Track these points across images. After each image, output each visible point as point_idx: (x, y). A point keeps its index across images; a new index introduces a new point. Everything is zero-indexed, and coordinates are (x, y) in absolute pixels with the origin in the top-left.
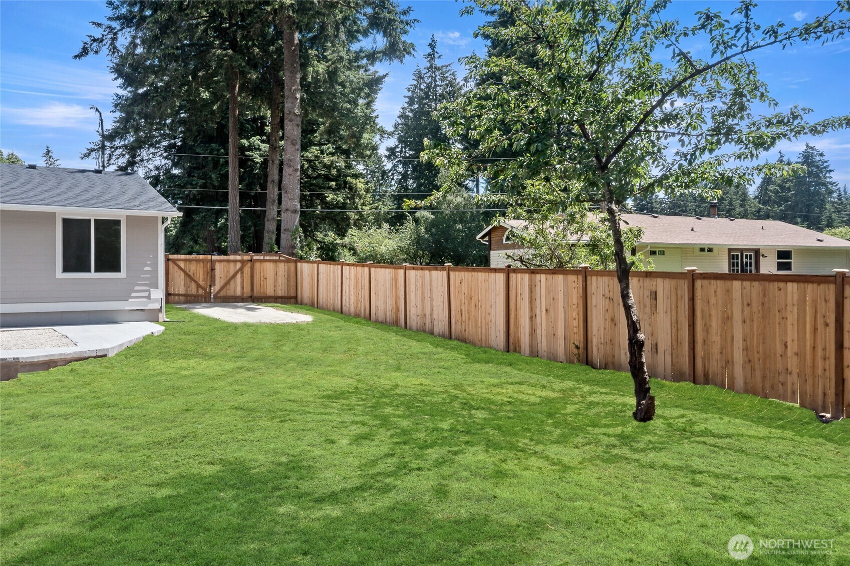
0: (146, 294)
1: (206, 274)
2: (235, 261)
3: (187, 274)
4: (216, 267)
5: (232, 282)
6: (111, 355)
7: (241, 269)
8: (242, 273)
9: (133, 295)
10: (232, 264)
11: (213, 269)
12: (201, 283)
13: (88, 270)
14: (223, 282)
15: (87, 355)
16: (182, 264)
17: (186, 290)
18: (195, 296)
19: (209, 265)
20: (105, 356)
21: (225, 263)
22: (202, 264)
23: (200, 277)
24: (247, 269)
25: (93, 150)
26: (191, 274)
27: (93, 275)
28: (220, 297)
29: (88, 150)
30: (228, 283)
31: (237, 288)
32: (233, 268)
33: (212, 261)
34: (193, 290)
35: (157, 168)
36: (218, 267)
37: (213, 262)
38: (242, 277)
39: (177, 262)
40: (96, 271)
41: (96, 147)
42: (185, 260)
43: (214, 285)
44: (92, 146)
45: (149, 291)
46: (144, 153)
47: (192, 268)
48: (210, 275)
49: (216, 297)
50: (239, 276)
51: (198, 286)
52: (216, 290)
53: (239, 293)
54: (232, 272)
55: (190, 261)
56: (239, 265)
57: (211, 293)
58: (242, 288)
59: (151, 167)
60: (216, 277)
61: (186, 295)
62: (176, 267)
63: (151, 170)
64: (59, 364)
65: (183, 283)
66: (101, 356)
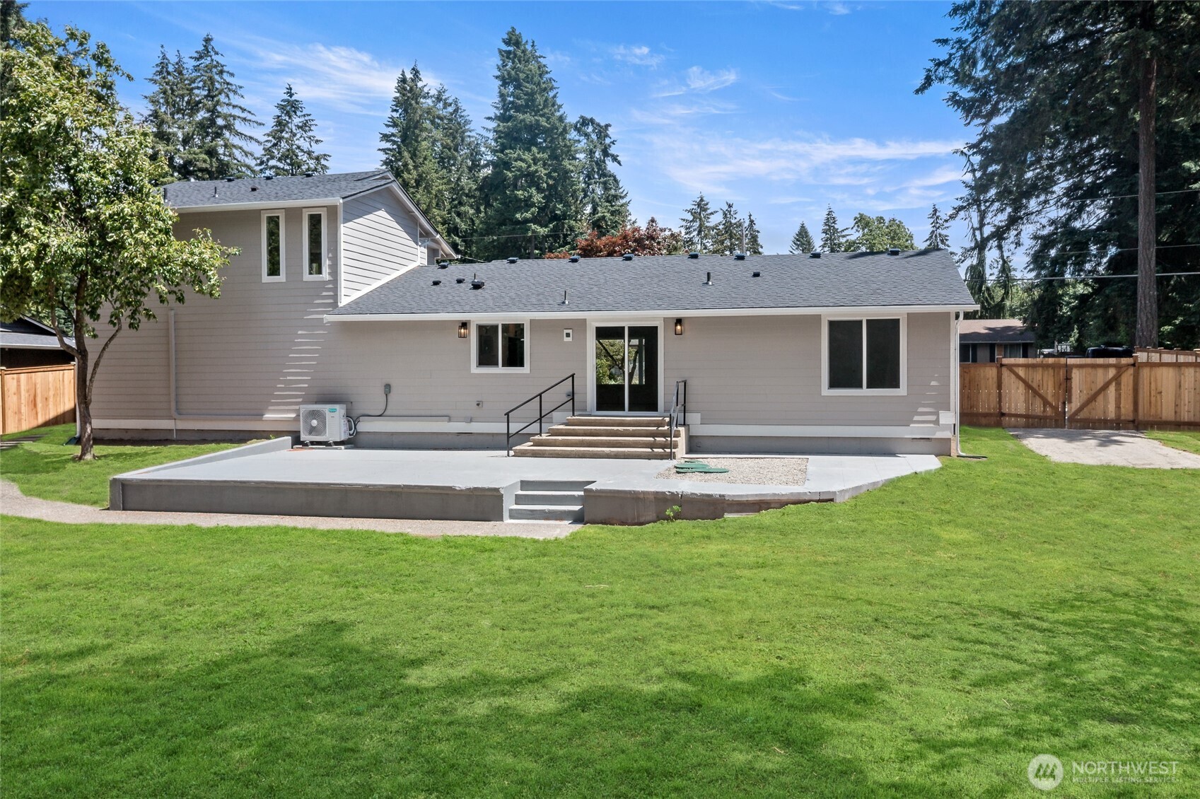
0: (933, 418)
1: (1058, 386)
2: (1107, 366)
3: (1028, 386)
4: (1073, 375)
5: (1100, 398)
6: (838, 500)
7: (1117, 378)
8: (1118, 385)
9: (916, 418)
10: (1100, 372)
11: (1068, 379)
12: (1050, 399)
13: (859, 385)
14: (1085, 398)
15: (807, 498)
16: (1021, 372)
17: (1027, 408)
18: (1040, 418)
19: (1062, 373)
20: (832, 500)
21: (1090, 370)
22: (1051, 371)
23: (1049, 390)
24: (1127, 378)
25: (961, 208)
26: (1035, 385)
27: (865, 391)
28: (1078, 421)
29: (955, 209)
30: (1093, 398)
31: (1108, 406)
32: (1101, 377)
33: (1066, 365)
34: (1038, 408)
35: (1052, 222)
36: (1076, 375)
37: (1069, 369)
38: (1118, 389)
39: (1016, 369)
40: (869, 386)
41: (965, 204)
42: (1026, 366)
43: (1070, 402)
44: (960, 203)
45: (937, 414)
46: (1033, 204)
47: (1037, 377)
48: (1063, 387)
49: (1072, 419)
50: (1112, 388)
51: (1046, 403)
52: (1073, 410)
53: (1112, 414)
54: (1100, 384)
55: (1034, 366)
56: (1112, 372)
57: (1065, 412)
58: (1118, 407)
59: (1044, 221)
60: (1073, 391)
61: (1027, 416)
62: (1013, 376)
63: (1044, 227)
64: (772, 506)
65: (1022, 398)
66: (827, 499)
